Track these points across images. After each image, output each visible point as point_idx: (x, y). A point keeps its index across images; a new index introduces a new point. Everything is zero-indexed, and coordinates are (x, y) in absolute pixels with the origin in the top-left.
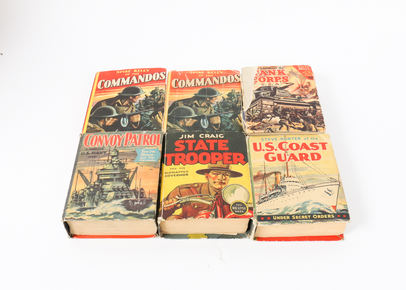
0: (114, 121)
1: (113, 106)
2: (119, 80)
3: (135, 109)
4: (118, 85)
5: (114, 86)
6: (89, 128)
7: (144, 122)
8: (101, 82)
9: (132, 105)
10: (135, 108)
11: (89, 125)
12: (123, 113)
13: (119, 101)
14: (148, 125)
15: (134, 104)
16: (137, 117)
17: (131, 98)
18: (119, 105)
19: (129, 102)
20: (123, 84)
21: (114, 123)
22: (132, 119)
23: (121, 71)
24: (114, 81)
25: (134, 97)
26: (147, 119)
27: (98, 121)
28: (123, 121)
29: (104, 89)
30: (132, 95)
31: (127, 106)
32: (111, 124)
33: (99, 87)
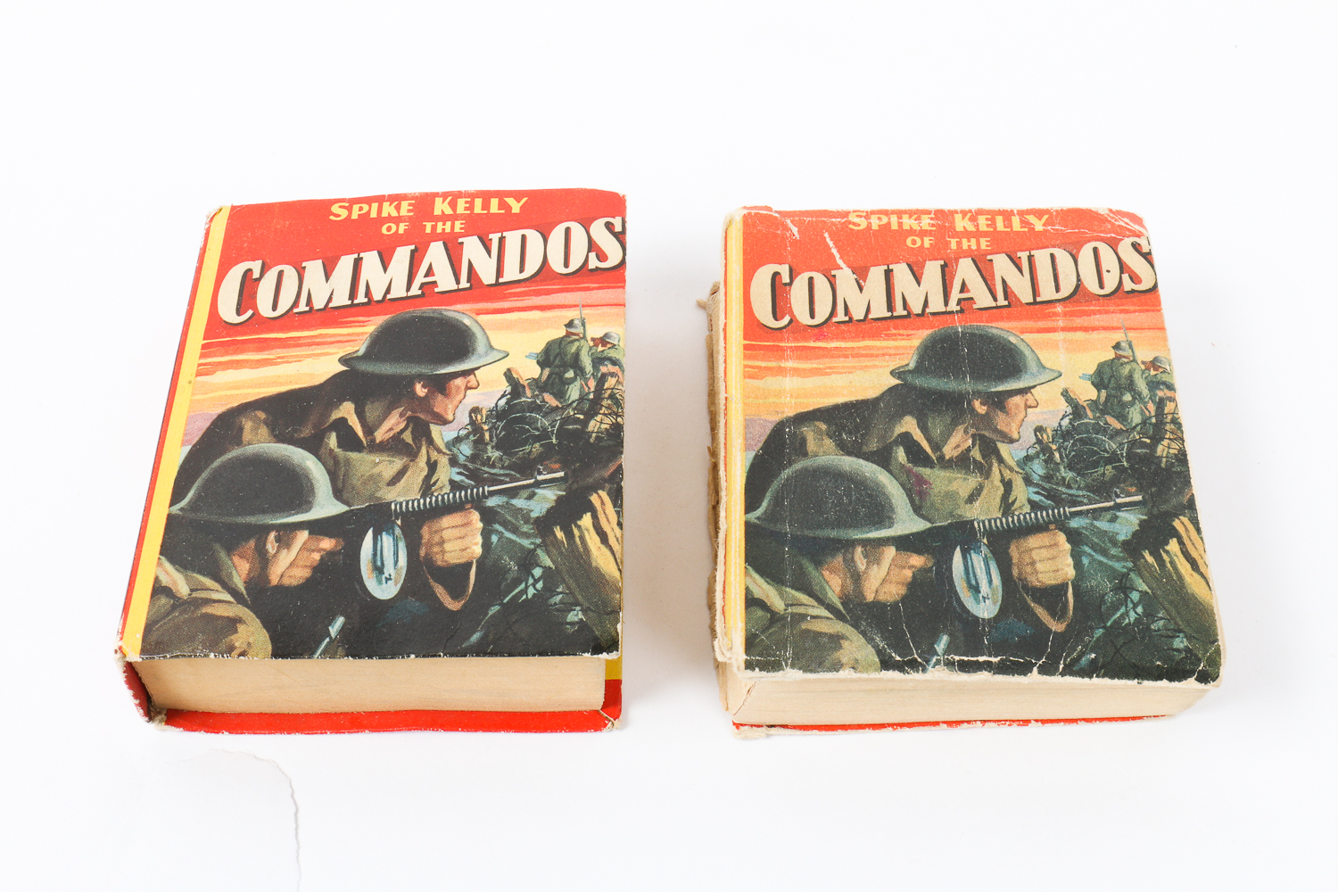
0: (317, 556)
1: (314, 445)
2: (346, 263)
3: (445, 474)
4: (342, 299)
5: (319, 303)
6: (163, 600)
7: (505, 570)
8: (236, 274)
9: (431, 442)
10: (444, 461)
11: (165, 581)
12: (371, 497)
13: (347, 410)
14: (531, 591)
15: (441, 435)
16: (463, 531)
17: (420, 390)
18: (350, 441)
19: (409, 420)
20: (368, 293)
21: (321, 570)
22: (430, 545)
23: (356, 207)
24: (314, 268)
25: (440, 385)
26: (526, 543)
27: (223, 554)
28: (375, 554)
29: (257, 322)
30: (425, 370)
31: (395, 446)
32: (300, 575)
33: (228, 313)
